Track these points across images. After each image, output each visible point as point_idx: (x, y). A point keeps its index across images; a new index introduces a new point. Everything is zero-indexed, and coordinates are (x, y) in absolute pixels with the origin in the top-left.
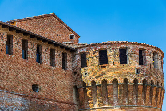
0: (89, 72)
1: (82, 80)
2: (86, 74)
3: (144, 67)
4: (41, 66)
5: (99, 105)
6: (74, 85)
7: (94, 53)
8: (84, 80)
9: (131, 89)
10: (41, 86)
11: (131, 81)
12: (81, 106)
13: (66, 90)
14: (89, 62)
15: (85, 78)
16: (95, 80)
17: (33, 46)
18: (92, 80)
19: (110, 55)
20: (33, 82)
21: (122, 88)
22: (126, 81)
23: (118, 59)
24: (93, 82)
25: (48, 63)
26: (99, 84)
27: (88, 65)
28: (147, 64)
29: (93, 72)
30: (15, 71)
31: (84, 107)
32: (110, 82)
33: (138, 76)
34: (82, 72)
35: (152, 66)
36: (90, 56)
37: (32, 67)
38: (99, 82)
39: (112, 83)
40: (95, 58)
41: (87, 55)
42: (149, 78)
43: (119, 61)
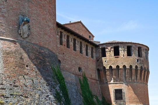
0: (108, 60)
1: (103, 65)
2: (105, 61)
3: (141, 58)
4: (82, 56)
5: (114, 82)
6: (97, 68)
7: (111, 49)
8: (104, 65)
9: (134, 72)
10: (82, 68)
11: (134, 67)
12: (101, 82)
13: (93, 71)
14: (107, 54)
15: (105, 64)
16: (112, 65)
17: (78, 43)
18: (109, 65)
19: (121, 50)
20: (79, 66)
21: (129, 71)
22: (131, 67)
23: (126, 53)
24: (111, 67)
25: (85, 54)
26: (114, 68)
27: (107, 55)
28: (143, 57)
29: (110, 60)
30: (71, 59)
31: (103, 82)
32: (121, 67)
33: (138, 64)
34: (103, 60)
35: (145, 58)
36: (109, 50)
37: (78, 56)
38: (114, 67)
39: (122, 68)
40: (112, 52)
41: (106, 50)
42: (144, 65)
43: (127, 54)
